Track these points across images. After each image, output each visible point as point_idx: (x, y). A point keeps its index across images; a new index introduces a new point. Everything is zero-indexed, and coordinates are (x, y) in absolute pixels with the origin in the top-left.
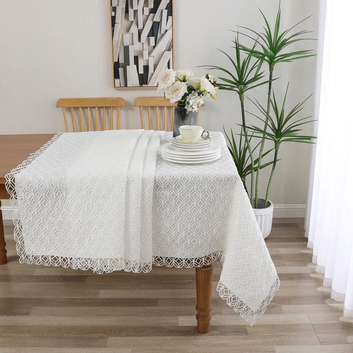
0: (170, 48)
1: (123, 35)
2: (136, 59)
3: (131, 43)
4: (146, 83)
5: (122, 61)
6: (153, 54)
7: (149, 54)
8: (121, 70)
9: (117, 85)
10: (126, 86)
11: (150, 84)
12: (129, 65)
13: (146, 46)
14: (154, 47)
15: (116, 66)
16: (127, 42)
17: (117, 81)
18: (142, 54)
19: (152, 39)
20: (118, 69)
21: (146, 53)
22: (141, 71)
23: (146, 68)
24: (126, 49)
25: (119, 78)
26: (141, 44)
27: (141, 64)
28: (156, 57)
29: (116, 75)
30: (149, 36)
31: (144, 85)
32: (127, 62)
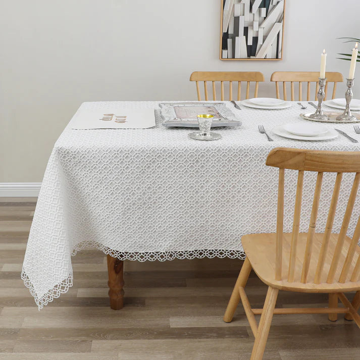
0: (281, 19)
1: (234, 5)
2: (246, 30)
3: (242, 14)
4: (254, 55)
5: (231, 32)
6: (263, 26)
7: (260, 25)
8: (229, 41)
9: (225, 56)
10: (233, 57)
11: (258, 56)
12: (238, 36)
13: (257, 17)
14: (265, 18)
15: (225, 36)
16: (238, 13)
17: (225, 52)
18: (252, 25)
19: (264, 10)
20: (226, 40)
21: (256, 24)
22: (250, 43)
23: (255, 39)
24: (237, 20)
25: (227, 49)
26: (252, 15)
27: (251, 35)
28: (266, 29)
29: (225, 46)
30: (260, 7)
31: (251, 57)
32: (236, 33)
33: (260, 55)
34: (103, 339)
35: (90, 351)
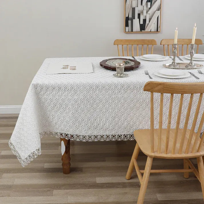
0: (159, 9)
1: (132, 1)
2: (139, 15)
3: (137, 6)
4: (144, 30)
5: (130, 16)
6: (148, 13)
7: (147, 12)
8: (130, 22)
9: (127, 30)
10: (132, 31)
11: (146, 30)
12: (134, 19)
13: (145, 8)
14: (150, 8)
15: (127, 19)
16: (134, 5)
17: (127, 28)
18: (142, 12)
19: (149, 4)
20: (128, 21)
21: (145, 12)
22: (142, 23)
23: (145, 21)
24: (134, 9)
25: (128, 27)
26: (142, 6)
27: (142, 18)
28: (151, 15)
29: (127, 25)
30: (147, 2)
31: (143, 31)
32: (133, 17)
33: (147, 29)
34: (59, 189)
35: (52, 196)
